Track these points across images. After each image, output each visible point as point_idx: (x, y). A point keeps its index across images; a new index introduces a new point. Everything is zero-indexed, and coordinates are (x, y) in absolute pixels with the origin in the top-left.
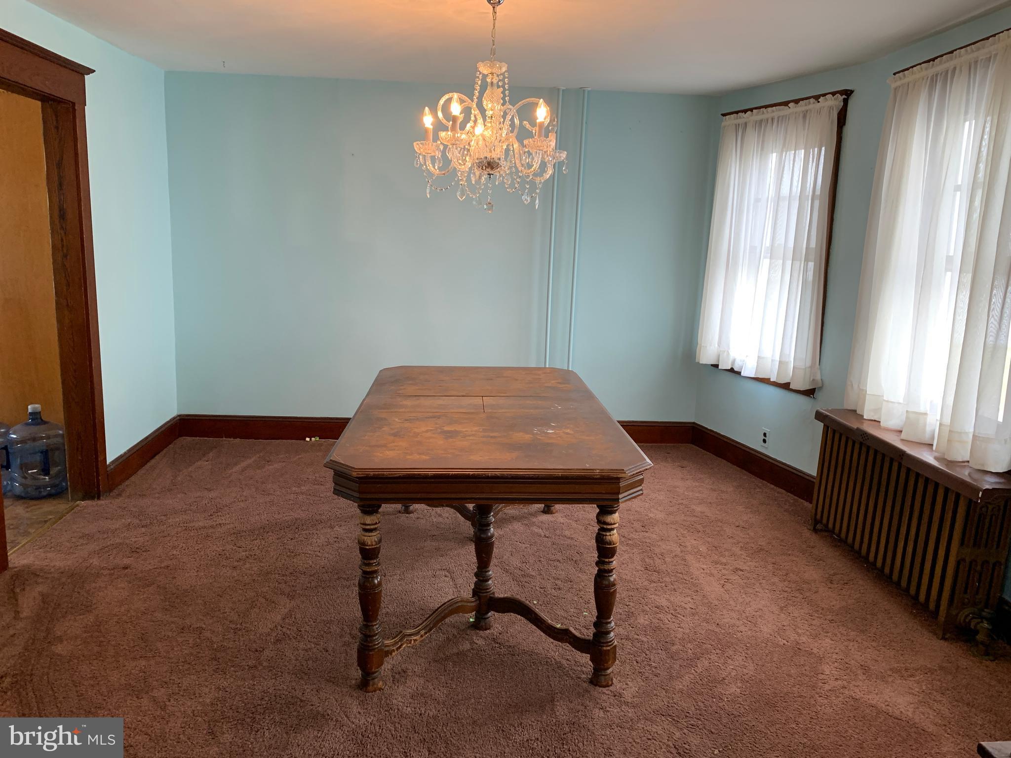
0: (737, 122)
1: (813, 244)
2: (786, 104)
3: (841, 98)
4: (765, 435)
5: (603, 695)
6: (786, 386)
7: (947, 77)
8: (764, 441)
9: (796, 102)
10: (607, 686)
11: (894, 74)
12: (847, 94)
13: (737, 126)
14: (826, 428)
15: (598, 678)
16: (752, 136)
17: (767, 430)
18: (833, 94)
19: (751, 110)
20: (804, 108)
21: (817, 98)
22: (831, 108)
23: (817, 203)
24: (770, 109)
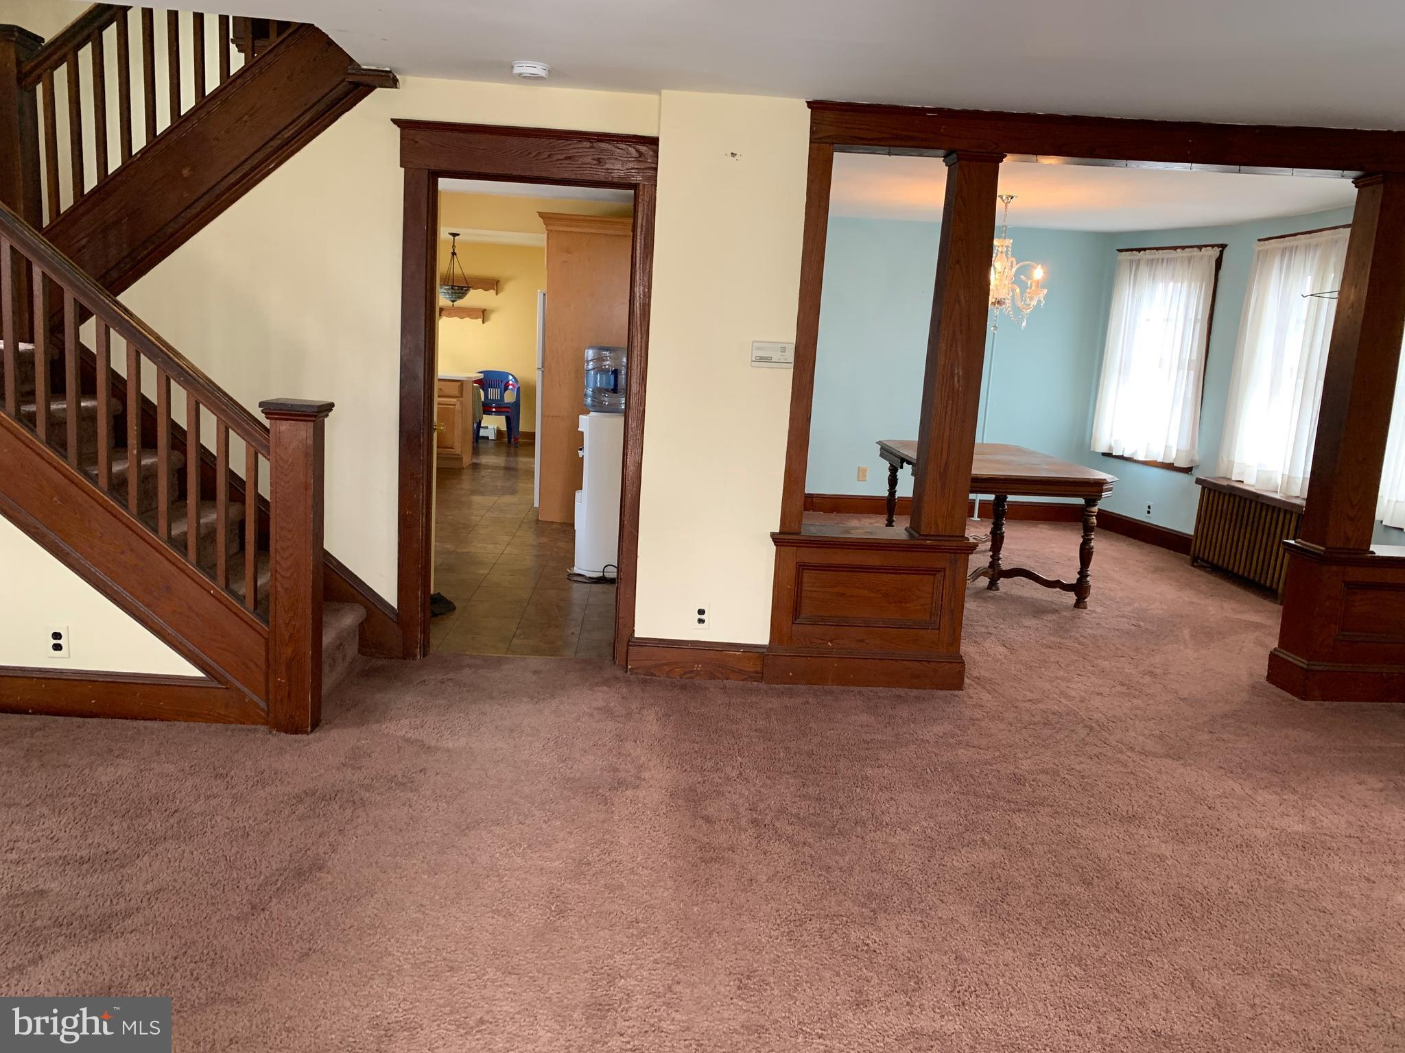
0: (1133, 257)
1: (1194, 357)
2: (1175, 248)
3: (1217, 250)
4: (1149, 507)
5: (1083, 613)
6: (1169, 467)
7: (1292, 250)
8: (1149, 512)
9: (1183, 248)
10: (1086, 608)
11: (1259, 240)
12: (1223, 247)
13: (1131, 262)
14: (1204, 488)
15: (1080, 603)
16: (1144, 271)
17: (1151, 504)
18: (1213, 246)
19: (1145, 249)
20: (1190, 254)
21: (1200, 247)
22: (1210, 257)
23: (1198, 325)
24: (1160, 252)
